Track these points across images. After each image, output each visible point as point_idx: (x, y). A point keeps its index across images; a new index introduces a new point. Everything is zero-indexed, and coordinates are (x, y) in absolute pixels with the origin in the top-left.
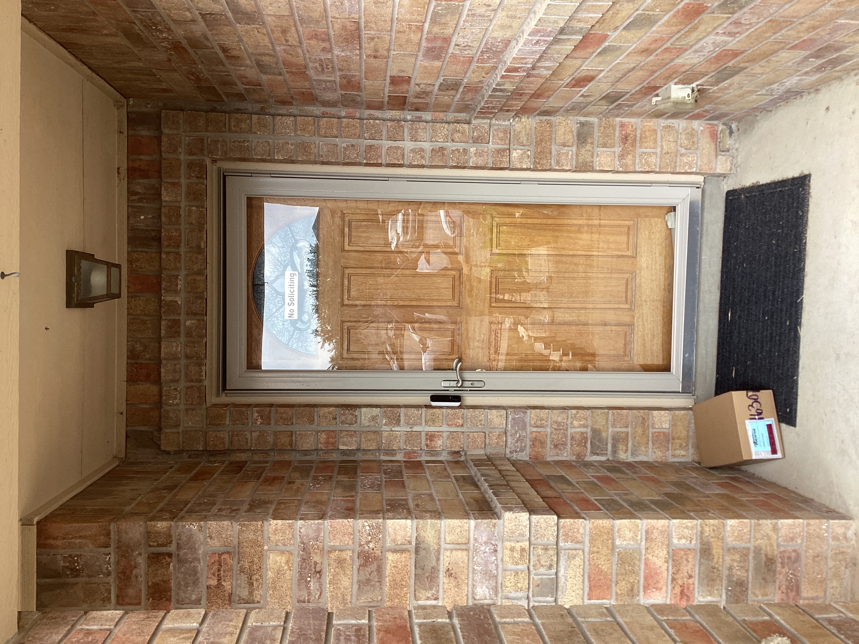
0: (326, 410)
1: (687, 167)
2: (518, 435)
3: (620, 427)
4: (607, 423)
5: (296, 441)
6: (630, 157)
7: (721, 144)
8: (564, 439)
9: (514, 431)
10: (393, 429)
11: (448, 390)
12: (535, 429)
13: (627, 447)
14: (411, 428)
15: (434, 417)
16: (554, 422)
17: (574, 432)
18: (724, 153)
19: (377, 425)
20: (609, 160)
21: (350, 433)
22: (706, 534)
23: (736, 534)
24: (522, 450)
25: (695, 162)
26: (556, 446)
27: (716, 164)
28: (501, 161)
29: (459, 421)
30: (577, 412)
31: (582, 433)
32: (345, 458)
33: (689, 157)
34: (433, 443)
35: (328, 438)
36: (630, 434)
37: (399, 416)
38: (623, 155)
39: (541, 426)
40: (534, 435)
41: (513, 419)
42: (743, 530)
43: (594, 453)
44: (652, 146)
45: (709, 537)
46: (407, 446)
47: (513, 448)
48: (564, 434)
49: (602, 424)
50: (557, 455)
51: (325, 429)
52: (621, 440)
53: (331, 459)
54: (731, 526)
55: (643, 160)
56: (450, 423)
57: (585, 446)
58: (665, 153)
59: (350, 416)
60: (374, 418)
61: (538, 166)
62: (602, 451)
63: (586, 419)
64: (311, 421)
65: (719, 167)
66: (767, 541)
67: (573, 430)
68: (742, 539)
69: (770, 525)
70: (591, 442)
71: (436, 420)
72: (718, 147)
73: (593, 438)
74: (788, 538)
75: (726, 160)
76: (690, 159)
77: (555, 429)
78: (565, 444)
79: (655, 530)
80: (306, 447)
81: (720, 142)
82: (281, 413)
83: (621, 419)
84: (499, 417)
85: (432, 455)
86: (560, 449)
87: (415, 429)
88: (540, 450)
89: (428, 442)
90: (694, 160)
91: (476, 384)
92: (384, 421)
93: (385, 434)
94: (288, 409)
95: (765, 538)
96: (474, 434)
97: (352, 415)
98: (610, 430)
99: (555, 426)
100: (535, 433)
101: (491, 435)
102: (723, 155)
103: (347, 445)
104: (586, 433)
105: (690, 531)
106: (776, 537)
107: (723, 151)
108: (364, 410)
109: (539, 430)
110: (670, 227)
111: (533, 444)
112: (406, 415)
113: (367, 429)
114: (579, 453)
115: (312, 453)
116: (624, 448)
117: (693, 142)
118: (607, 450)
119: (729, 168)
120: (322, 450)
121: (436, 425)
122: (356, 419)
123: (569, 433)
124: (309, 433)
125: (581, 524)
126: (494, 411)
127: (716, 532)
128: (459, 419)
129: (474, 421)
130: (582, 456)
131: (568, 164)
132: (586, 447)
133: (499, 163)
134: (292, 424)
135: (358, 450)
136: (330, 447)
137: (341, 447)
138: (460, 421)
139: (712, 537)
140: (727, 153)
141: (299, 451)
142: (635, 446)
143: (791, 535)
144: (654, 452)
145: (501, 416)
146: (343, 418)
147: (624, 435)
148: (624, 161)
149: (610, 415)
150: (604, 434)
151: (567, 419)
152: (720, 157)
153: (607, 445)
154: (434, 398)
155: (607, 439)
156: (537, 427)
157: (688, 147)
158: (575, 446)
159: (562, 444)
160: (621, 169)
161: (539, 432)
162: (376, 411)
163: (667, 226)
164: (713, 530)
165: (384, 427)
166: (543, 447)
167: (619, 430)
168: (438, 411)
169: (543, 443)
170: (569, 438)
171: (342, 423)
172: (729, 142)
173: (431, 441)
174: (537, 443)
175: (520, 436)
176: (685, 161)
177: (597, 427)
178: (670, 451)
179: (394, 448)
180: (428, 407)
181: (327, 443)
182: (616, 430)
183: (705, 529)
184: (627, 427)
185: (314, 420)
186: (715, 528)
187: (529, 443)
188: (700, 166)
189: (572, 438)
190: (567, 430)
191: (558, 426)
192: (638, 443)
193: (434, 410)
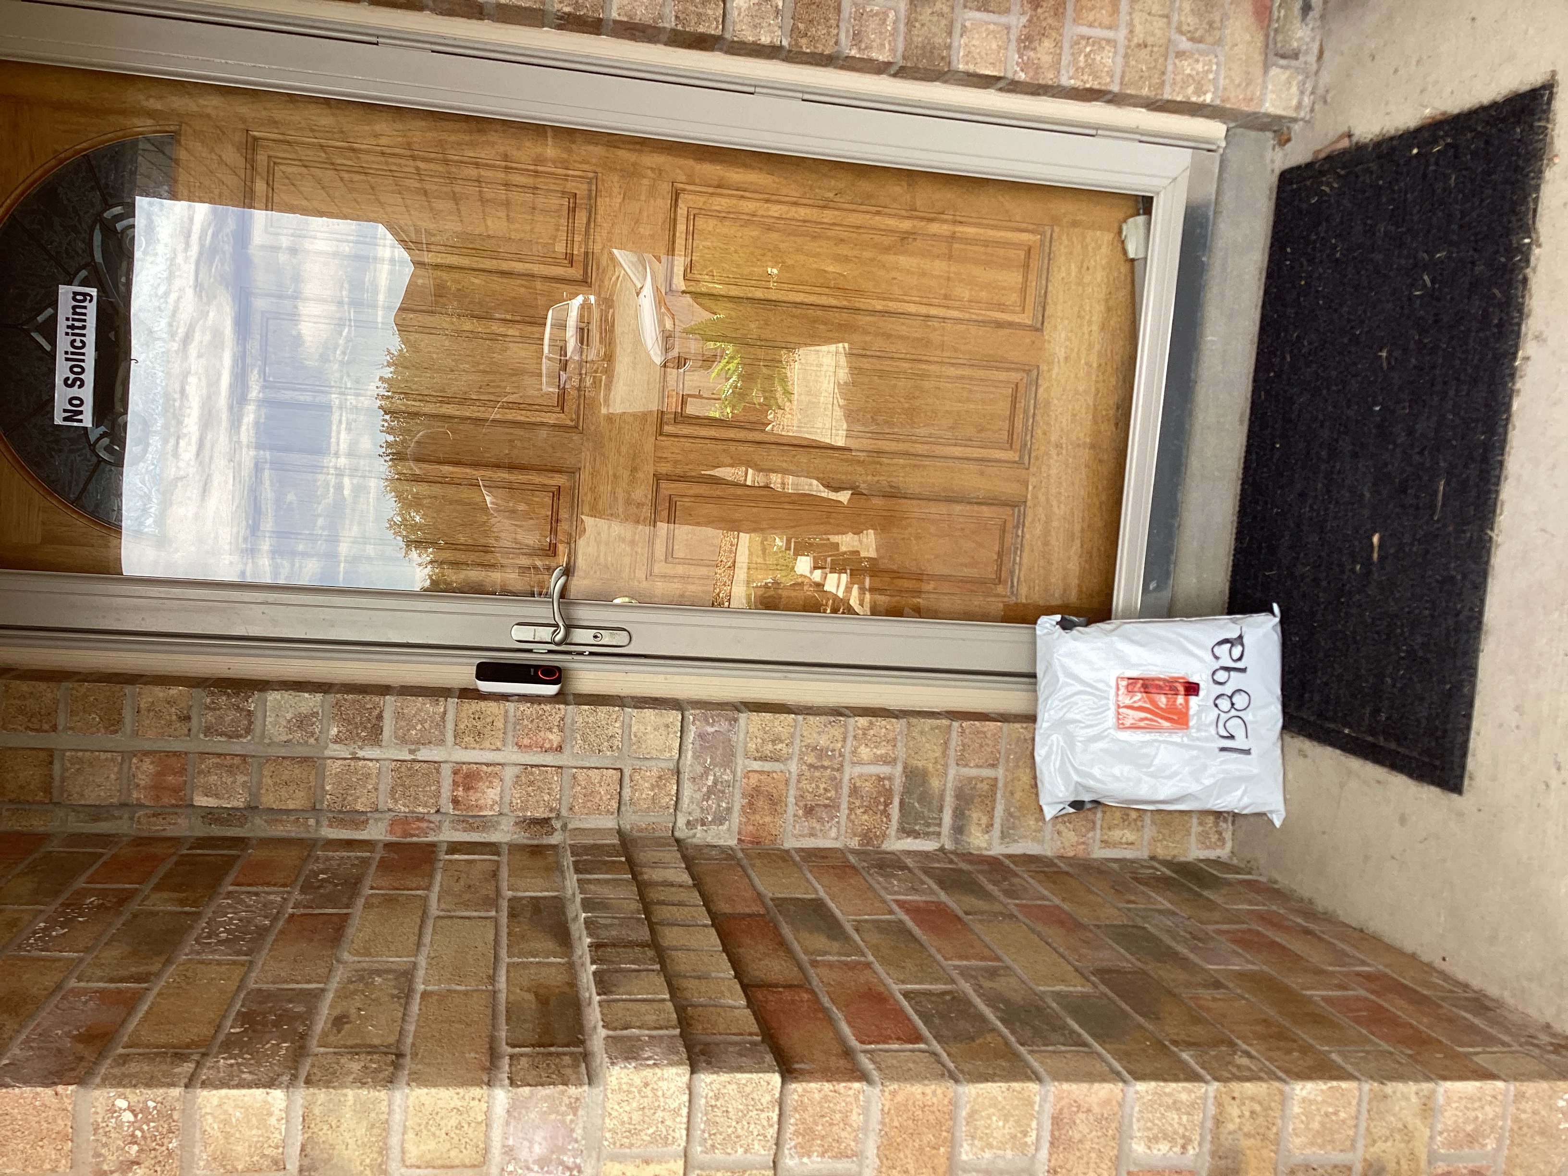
0: (159, 692)
1: (1190, 90)
2: (711, 778)
3: (977, 766)
4: (944, 753)
5: (63, 779)
6: (1047, 44)
7: (1280, 38)
8: (832, 794)
9: (699, 769)
10: (360, 754)
11: (530, 651)
12: (756, 765)
13: (992, 817)
14: (411, 752)
15: (479, 724)
16: (807, 746)
17: (860, 776)
18: (1283, 62)
19: (312, 741)
20: (994, 46)
21: (228, 761)
22: (1231, 1127)
23: (1316, 1126)
24: (720, 820)
25: (1211, 76)
26: (809, 811)
27: (1264, 87)
28: (699, 15)
29: (551, 737)
30: (871, 723)
31: (880, 779)
32: (216, 831)
33: (1197, 61)
34: (473, 796)
35: (159, 774)
36: (1000, 784)
37: (380, 717)
38: (1029, 38)
39: (775, 758)
40: (754, 780)
41: (701, 736)
42: (1336, 1113)
43: (906, 831)
44: (1107, 21)
45: (1239, 1134)
46: (396, 801)
47: (697, 814)
48: (833, 779)
49: (930, 755)
50: (812, 835)
51: (155, 747)
52: (977, 800)
53: (171, 831)
54: (1304, 1100)
55: (1082, 58)
56: (526, 741)
57: (885, 813)
58: (1139, 45)
59: (232, 715)
60: (303, 722)
61: (803, 41)
62: (928, 825)
63: (893, 742)
64: (113, 723)
65: (1270, 96)
66: (1403, 1145)
67: (857, 770)
68: (1332, 1141)
69: (1414, 1099)
70: (902, 802)
71: (487, 731)
72: (1271, 45)
73: (907, 791)
74: (1461, 1135)
75: (1289, 83)
76: (1200, 67)
77: (811, 766)
78: (833, 806)
79: (1080, 1115)
80: (92, 796)
81: (1276, 31)
82: (23, 697)
83: (981, 746)
84: (662, 730)
85: (473, 828)
86: (820, 820)
87: (424, 754)
88: (768, 819)
89: (460, 792)
90: (1209, 71)
91: (607, 638)
92: (334, 731)
93: (335, 767)
94: (42, 686)
95: (1398, 1137)
96: (590, 772)
97: (238, 709)
98: (952, 772)
99: (811, 759)
100: (756, 776)
101: (637, 777)
102: (1282, 67)
103: (217, 796)
104: (890, 779)
105: (1185, 1118)
106: (1427, 1132)
107: (1283, 57)
108: (273, 697)
109: (767, 766)
110: (1131, 255)
111: (751, 804)
112: (399, 715)
113: (283, 752)
114: (869, 830)
115: (117, 813)
116: (984, 820)
117: (1211, 24)
118: (940, 825)
119: (1294, 102)
120: (142, 806)
121: (486, 744)
122: (251, 723)
123: (847, 777)
124: (103, 756)
125: (857, 1099)
126: (649, 714)
127: (1260, 1120)
128: (550, 730)
129: (592, 738)
130: (877, 837)
131: (883, 45)
132: (888, 816)
133: (693, 19)
134: (54, 728)
135: (252, 808)
136: (167, 800)
137: (201, 801)
138: (555, 738)
139: (1248, 1135)
140: (1294, 63)
141: (73, 808)
142: (1011, 815)
143: (1469, 1128)
144: (1059, 833)
145: (667, 726)
146: (210, 717)
147: (985, 786)
148: (1032, 54)
149: (954, 734)
150: (935, 783)
151: (844, 740)
152: (1274, 71)
153: (941, 810)
154: (486, 671)
155: (942, 798)
156: (764, 758)
157: (1198, 34)
158: (859, 812)
159: (826, 806)
160: (1022, 76)
161: (768, 773)
162: (310, 701)
163: (1125, 252)
164: (1253, 1112)
165: (331, 745)
166: (774, 812)
167: (974, 772)
168: (491, 707)
169: (775, 803)
170: (845, 791)
171: (208, 730)
172: (1300, 34)
173: (467, 789)
174: (760, 803)
175: (715, 783)
176: (1188, 71)
177: (920, 764)
178: (1098, 832)
179: (359, 807)
180: (468, 694)
181: (158, 788)
182: (966, 772)
183: (1229, 1109)
184: (993, 766)
185: (120, 721)
186: (1257, 1108)
187: (739, 802)
188: (1225, 89)
189: (854, 791)
190: (840, 769)
191: (819, 758)
192: (1019, 809)
193: (483, 704)
